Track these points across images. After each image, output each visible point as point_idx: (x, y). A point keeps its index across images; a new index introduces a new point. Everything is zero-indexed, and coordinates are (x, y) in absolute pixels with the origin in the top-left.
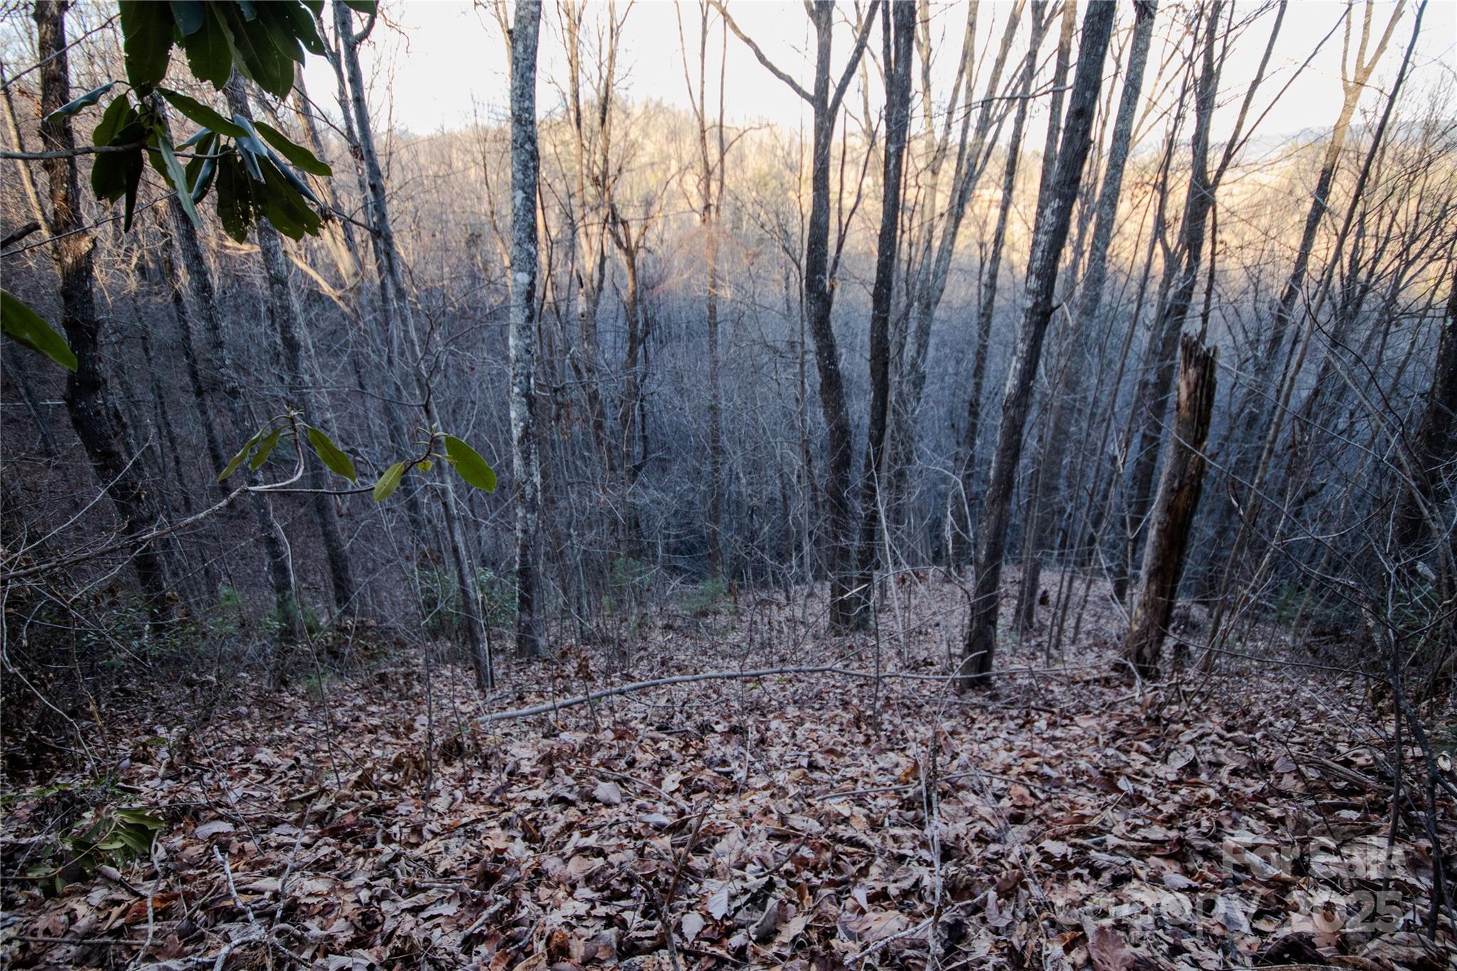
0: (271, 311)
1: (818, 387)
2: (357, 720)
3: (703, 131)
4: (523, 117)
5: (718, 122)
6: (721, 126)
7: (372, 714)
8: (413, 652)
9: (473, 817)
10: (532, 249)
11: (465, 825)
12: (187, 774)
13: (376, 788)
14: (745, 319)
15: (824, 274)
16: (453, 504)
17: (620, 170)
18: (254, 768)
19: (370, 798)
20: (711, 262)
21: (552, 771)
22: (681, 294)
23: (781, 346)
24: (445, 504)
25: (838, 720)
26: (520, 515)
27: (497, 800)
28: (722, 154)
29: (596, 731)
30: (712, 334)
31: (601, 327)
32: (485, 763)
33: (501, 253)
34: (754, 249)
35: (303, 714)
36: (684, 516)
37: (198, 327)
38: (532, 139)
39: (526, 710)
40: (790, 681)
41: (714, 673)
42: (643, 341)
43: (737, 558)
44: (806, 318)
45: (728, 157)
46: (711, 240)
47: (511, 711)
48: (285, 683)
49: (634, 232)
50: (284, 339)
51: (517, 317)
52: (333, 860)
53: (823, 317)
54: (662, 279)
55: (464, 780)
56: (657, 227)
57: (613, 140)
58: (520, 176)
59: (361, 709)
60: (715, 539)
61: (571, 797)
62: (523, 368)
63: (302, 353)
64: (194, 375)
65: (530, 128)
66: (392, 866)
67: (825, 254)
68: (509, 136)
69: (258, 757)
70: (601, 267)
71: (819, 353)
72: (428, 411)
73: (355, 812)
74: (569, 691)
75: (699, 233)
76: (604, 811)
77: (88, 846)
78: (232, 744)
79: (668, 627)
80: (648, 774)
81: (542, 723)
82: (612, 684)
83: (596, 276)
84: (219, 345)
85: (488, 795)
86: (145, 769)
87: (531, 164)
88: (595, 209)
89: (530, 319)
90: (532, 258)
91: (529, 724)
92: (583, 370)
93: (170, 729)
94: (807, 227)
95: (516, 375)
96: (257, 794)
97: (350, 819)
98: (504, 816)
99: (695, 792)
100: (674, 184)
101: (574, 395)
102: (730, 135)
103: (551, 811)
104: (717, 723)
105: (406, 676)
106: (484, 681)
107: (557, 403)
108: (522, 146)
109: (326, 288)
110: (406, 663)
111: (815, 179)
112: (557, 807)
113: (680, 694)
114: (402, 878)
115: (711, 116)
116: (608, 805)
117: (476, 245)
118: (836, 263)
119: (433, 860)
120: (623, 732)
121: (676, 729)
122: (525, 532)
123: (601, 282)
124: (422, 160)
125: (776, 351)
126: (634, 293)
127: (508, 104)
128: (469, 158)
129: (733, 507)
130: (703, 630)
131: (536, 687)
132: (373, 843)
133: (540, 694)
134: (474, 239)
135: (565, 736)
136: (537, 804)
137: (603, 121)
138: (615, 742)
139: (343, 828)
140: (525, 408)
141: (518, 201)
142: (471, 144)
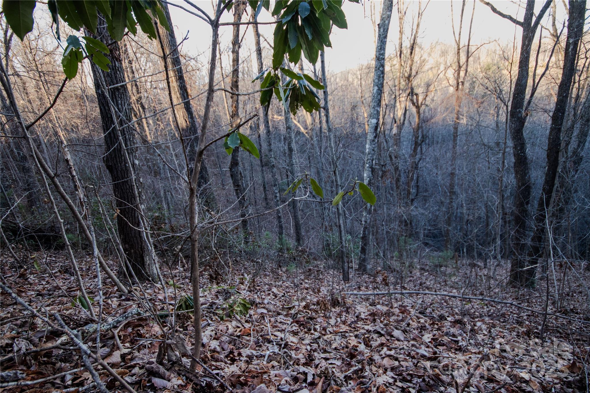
0: (285, 139)
1: (512, 165)
2: (301, 284)
3: (459, 49)
4: (380, 58)
5: (467, 44)
6: (469, 45)
7: (306, 283)
8: (319, 263)
9: (344, 330)
10: (379, 109)
11: (341, 332)
12: (253, 291)
13: (310, 310)
14: (473, 132)
15: (522, 108)
16: (340, 209)
17: (417, 73)
18: (272, 293)
19: (309, 313)
20: (458, 108)
21: (374, 320)
22: (441, 123)
23: (492, 144)
24: (338, 209)
25: (516, 330)
26: (364, 215)
27: (353, 326)
28: (468, 57)
29: (392, 307)
30: (455, 140)
31: (402, 139)
32: (347, 310)
33: (364, 112)
34: (480, 100)
35: (284, 278)
36: (434, 222)
37: (264, 145)
38: (383, 66)
39: (361, 293)
40: (487, 305)
41: (445, 293)
42: (421, 145)
43: (458, 243)
44: (508, 131)
45: (471, 59)
46: (458, 98)
47: (355, 292)
48: (280, 266)
49: (421, 98)
50: (289, 148)
51: (370, 137)
52: (298, 332)
53: (519, 130)
54: (432, 118)
55: (340, 315)
56: (431, 95)
57: (415, 60)
58: (376, 81)
59: (302, 280)
60: (448, 233)
61: (382, 332)
62: (371, 157)
63: (293, 152)
64: (261, 161)
65: (382, 61)
66: (318, 340)
67: (524, 99)
68: (374, 65)
69: (273, 290)
70: (405, 114)
71: (515, 147)
72: (335, 173)
73: (304, 317)
74: (378, 288)
75: (452, 95)
76: (396, 342)
77: (232, 307)
78: (265, 284)
79: (422, 269)
80: (416, 332)
81: (368, 299)
82: (397, 289)
83: (402, 118)
84: (270, 150)
85: (349, 323)
86: (242, 286)
87: (382, 76)
88: (404, 90)
89: (375, 137)
90: (378, 113)
91: (362, 299)
92: (393, 157)
93: (248, 275)
94: (513, 86)
95: (368, 160)
96: (272, 302)
97: (302, 319)
98: (356, 333)
99: (439, 345)
100: (441, 75)
101: (389, 168)
102: (472, 49)
103: (375, 336)
104: (448, 317)
105: (317, 271)
106: (346, 279)
107: (382, 171)
108: (379, 69)
109: (302, 130)
110: (317, 266)
111: (520, 62)
112: (376, 335)
113: (428, 300)
114: (321, 346)
115: (464, 42)
116: (398, 340)
117: (354, 109)
118: (529, 102)
119: (330, 342)
120: (403, 310)
121: (428, 315)
122: (366, 222)
123: (404, 120)
124: (338, 80)
125: (489, 147)
126: (418, 124)
127: (375, 53)
128: (355, 77)
129: (458, 219)
130: (439, 273)
131: (365, 284)
132: (310, 330)
133: (367, 288)
134: (354, 108)
135: (379, 307)
136: (369, 331)
137: (411, 53)
138: (400, 314)
139: (300, 321)
140: (370, 173)
141: (375, 91)
142: (357, 71)
